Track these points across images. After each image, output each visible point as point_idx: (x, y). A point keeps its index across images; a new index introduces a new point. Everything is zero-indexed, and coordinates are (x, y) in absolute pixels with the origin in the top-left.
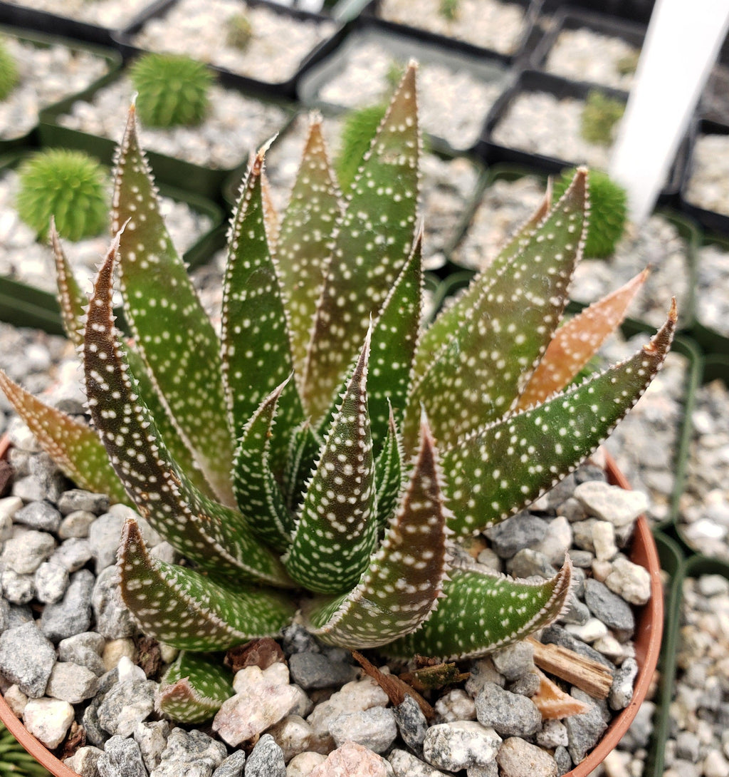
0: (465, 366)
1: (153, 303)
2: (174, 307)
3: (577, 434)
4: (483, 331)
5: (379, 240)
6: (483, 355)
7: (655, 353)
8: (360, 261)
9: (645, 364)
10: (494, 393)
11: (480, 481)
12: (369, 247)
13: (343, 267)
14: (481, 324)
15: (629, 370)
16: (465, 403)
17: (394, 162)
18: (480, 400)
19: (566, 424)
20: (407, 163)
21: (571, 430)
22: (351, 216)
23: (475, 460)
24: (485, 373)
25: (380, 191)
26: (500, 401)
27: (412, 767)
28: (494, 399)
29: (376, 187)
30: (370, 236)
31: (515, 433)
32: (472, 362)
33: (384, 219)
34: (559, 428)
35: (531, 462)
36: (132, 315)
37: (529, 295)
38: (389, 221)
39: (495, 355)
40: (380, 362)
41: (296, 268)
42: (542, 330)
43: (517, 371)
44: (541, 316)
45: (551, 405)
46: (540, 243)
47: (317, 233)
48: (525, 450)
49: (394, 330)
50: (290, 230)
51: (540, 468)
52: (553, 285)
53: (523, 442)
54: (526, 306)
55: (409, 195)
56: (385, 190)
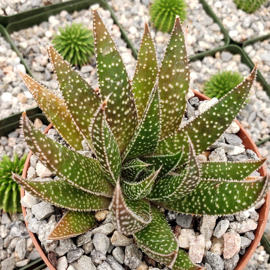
0: (165, 104)
1: (70, 168)
2: (74, 162)
3: (232, 112)
4: (166, 90)
5: (118, 84)
6: (170, 97)
7: (251, 79)
8: (115, 95)
9: (249, 83)
10: (179, 107)
11: (198, 138)
12: (116, 88)
13: (110, 101)
14: (164, 88)
15: (244, 87)
16: (171, 115)
17: (109, 52)
18: (175, 112)
19: (227, 111)
20: (114, 49)
21: (229, 112)
22: (103, 82)
23: (193, 134)
24: (173, 103)
25: (110, 66)
26: (182, 108)
27: (237, 226)
28: (180, 108)
29: (107, 66)
30: (115, 84)
32: (167, 102)
33: (116, 75)
34: (224, 113)
35: (218, 126)
36: (68, 178)
37: (178, 70)
38: (118, 75)
39: (175, 95)
40: (151, 126)
41: (80, 108)
42: (187, 79)
43: (184, 96)
44: (185, 75)
45: (216, 107)
46: (173, 50)
47: (79, 89)
48: (214, 124)
49: (153, 115)
50: (69, 96)
51: (222, 127)
52: (184, 62)
53: (212, 122)
54: (179, 75)
55: (120, 61)
56: (111, 65)
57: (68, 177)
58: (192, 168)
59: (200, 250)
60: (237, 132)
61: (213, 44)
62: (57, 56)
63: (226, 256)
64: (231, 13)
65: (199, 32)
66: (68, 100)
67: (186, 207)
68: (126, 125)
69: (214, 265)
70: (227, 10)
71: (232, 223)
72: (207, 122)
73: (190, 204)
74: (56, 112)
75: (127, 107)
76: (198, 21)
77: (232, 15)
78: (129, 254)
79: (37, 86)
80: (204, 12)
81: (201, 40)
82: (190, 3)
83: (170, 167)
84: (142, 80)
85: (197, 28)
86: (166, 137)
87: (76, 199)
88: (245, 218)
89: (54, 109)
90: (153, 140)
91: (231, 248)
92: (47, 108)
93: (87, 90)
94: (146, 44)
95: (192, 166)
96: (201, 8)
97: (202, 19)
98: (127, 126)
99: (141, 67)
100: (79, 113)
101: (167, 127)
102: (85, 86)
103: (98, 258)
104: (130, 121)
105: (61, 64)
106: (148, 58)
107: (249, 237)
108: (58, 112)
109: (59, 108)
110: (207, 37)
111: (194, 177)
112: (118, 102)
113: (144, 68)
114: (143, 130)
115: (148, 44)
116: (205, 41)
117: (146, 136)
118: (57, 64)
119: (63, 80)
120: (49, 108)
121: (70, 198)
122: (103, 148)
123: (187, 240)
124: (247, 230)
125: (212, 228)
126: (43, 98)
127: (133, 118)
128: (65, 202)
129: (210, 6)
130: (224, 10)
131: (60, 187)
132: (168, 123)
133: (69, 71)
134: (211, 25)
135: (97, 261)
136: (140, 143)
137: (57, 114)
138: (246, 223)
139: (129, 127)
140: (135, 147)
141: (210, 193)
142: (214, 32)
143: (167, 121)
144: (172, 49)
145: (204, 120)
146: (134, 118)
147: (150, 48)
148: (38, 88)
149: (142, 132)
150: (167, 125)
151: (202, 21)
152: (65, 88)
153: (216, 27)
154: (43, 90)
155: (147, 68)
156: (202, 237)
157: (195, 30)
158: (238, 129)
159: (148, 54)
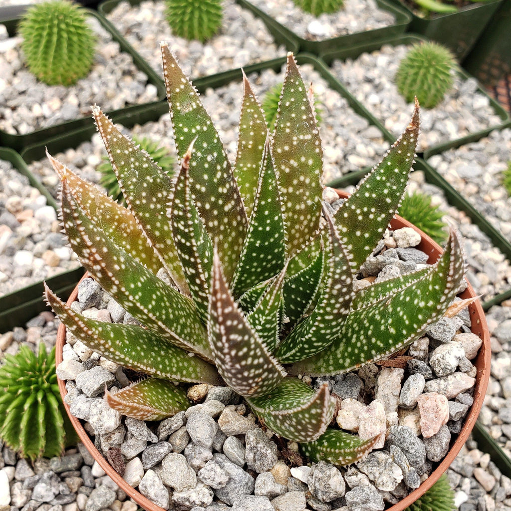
0: (288, 194)
2: (145, 278)
3: (395, 188)
4: (287, 170)
5: (209, 158)
6: (295, 182)
7: (414, 128)
8: (206, 177)
9: (412, 135)
10: (312, 197)
11: (349, 242)
12: (206, 166)
13: (198, 186)
14: (283, 167)
15: (405, 143)
16: (300, 212)
17: (191, 109)
18: (307, 206)
19: (386, 187)
20: (197, 105)
21: (390, 188)
24: (301, 191)
25: (194, 131)
26: (316, 199)
27: (439, 384)
28: (313, 200)
29: (190, 130)
30: (204, 159)
31: (357, 208)
32: (291, 190)
33: (205, 145)
34: (382, 191)
35: (377, 215)
36: (137, 300)
37: (301, 137)
38: (208, 144)
39: (302, 178)
40: (268, 221)
41: (152, 206)
42: (317, 150)
43: (316, 179)
44: (314, 143)
45: (368, 183)
46: (289, 106)
47: (148, 178)
48: (369, 212)
49: (269, 200)
50: (132, 187)
51: (383, 216)
52: (310, 124)
53: (365, 209)
54: (303, 144)
55: (208, 123)
56: (195, 128)
57: (137, 297)
58: (337, 259)
59: (378, 424)
60: (418, 243)
61: (373, 158)
62: (110, 127)
63: (427, 432)
64: (396, 111)
65: (347, 141)
66: (132, 194)
67: (344, 358)
68: (229, 230)
69: (405, 445)
70: (389, 107)
71: (429, 382)
72: (358, 211)
73: (350, 349)
74: (112, 223)
75: (227, 198)
76: (342, 126)
77: (399, 113)
78: (251, 439)
79: (79, 183)
80: (350, 111)
81: (351, 154)
82: (325, 100)
83: (308, 291)
84: (249, 165)
85: (343, 135)
86: (299, 251)
87: (153, 354)
88: (449, 368)
89: (109, 219)
90: (276, 251)
91: (432, 415)
92: (97, 216)
93: (161, 179)
94: (249, 110)
95: (337, 256)
96: (346, 106)
97: (350, 121)
98: (231, 232)
99: (246, 147)
100: (151, 215)
101: (297, 235)
102: (157, 173)
103: (197, 456)
104: (235, 223)
105: (118, 138)
106: (254, 131)
107: (463, 401)
108: (116, 224)
109: (117, 217)
110: (361, 148)
111: (344, 278)
112: (213, 188)
113: (250, 147)
114: (256, 228)
115: (252, 110)
116: (358, 155)
117: (263, 242)
118: (112, 139)
119: (123, 163)
120: (100, 217)
121: (142, 349)
122: (191, 243)
123: (354, 415)
124: (458, 391)
125: (395, 394)
126: (90, 202)
127: (239, 218)
128: (133, 353)
129: (361, 104)
130: (384, 106)
131: (123, 331)
132: (297, 227)
133: (130, 150)
134: (365, 129)
135: (196, 462)
136: (254, 255)
137: (114, 227)
138: (454, 379)
139: (233, 234)
140: (246, 265)
141: (378, 317)
142: (373, 139)
143: (296, 223)
144: (287, 104)
145: (353, 207)
146: (242, 219)
147: (256, 116)
148: (82, 186)
149: (255, 233)
150: (297, 231)
151: (349, 124)
152: (125, 175)
153: (374, 132)
154: (91, 189)
155: (255, 146)
156: (379, 403)
157: (339, 139)
158: (419, 239)
159: (253, 126)
